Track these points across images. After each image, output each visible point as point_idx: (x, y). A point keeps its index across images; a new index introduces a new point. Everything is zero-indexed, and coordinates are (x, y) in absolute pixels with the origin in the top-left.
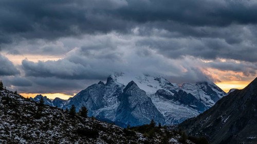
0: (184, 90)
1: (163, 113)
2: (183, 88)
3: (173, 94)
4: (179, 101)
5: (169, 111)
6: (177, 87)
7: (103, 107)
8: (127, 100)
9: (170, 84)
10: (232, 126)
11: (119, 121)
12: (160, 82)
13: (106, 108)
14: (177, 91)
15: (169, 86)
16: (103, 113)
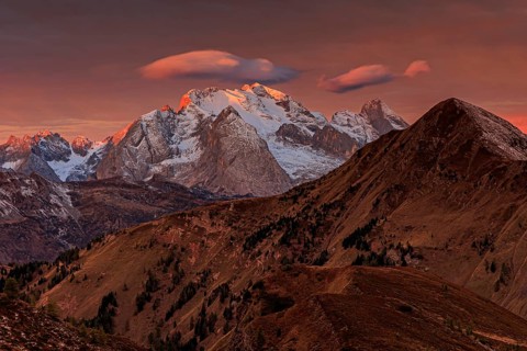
0: (335, 126)
1: (290, 171)
2: (335, 122)
3: (312, 134)
4: (324, 148)
5: (301, 168)
6: (322, 119)
7: (172, 158)
8: (219, 145)
9: (307, 113)
10: (378, 201)
11: (200, 185)
12: (288, 110)
13: (176, 160)
14: (321, 128)
15: (306, 117)
16: (171, 168)
